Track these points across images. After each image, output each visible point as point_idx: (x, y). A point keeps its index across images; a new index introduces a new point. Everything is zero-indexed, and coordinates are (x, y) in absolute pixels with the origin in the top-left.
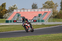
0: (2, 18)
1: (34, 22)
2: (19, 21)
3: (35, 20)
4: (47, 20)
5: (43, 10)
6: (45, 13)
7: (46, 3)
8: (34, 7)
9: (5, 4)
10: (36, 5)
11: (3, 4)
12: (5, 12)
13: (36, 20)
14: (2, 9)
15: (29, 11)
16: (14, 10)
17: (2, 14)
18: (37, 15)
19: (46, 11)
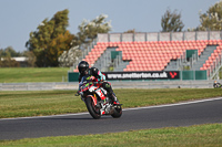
0: (56, 64)
1: (169, 77)
2: (115, 76)
3: (173, 72)
4: (217, 70)
5: (203, 37)
6: (208, 45)
7: (213, 11)
8: (171, 24)
9: (65, 13)
10: (179, 17)
11: (59, 13)
12: (66, 42)
13: (178, 72)
14: (56, 32)
15: (152, 38)
16: (99, 35)
17: (56, 52)
18: (180, 52)
19: (211, 38)
